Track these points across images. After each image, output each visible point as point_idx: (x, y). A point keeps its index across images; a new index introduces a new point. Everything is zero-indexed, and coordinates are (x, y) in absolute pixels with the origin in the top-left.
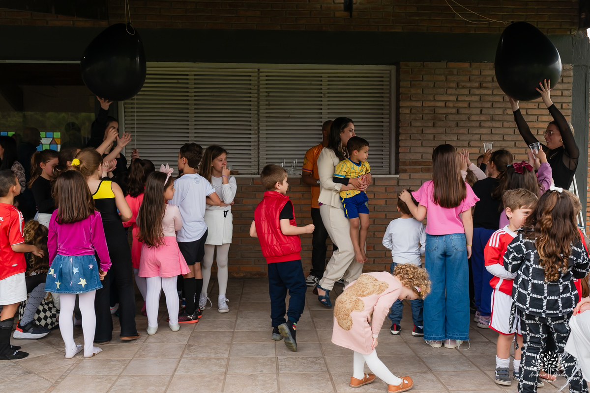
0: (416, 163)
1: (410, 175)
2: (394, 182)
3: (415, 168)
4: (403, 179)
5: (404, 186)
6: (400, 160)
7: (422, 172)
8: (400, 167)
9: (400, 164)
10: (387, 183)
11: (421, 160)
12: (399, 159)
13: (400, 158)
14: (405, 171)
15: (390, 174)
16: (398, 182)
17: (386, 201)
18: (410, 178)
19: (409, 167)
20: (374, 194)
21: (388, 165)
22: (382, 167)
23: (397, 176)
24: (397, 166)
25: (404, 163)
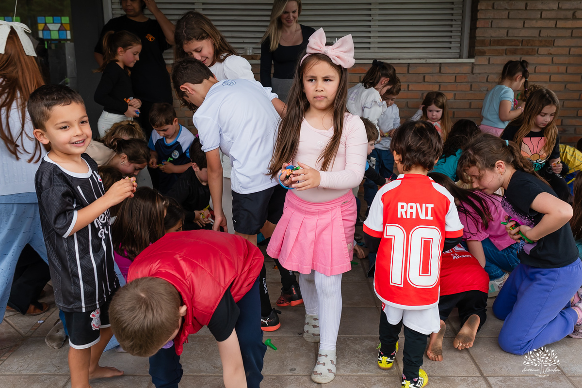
0: (498, 42)
1: (489, 59)
2: (467, 69)
3: (496, 50)
4: (479, 65)
5: (479, 73)
6: (478, 38)
7: (506, 54)
8: (476, 48)
9: (476, 44)
10: (458, 70)
11: (506, 38)
12: (475, 37)
13: (477, 35)
14: (482, 53)
15: (460, 57)
16: (473, 68)
17: (455, 94)
18: (489, 63)
19: (489, 48)
20: (440, 86)
21: (459, 45)
22: (450, 48)
23: (472, 60)
24: (472, 46)
25: (483, 43)
